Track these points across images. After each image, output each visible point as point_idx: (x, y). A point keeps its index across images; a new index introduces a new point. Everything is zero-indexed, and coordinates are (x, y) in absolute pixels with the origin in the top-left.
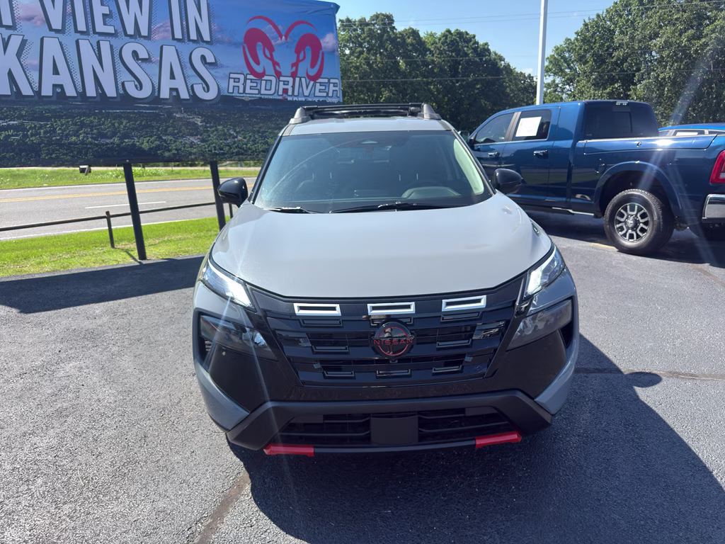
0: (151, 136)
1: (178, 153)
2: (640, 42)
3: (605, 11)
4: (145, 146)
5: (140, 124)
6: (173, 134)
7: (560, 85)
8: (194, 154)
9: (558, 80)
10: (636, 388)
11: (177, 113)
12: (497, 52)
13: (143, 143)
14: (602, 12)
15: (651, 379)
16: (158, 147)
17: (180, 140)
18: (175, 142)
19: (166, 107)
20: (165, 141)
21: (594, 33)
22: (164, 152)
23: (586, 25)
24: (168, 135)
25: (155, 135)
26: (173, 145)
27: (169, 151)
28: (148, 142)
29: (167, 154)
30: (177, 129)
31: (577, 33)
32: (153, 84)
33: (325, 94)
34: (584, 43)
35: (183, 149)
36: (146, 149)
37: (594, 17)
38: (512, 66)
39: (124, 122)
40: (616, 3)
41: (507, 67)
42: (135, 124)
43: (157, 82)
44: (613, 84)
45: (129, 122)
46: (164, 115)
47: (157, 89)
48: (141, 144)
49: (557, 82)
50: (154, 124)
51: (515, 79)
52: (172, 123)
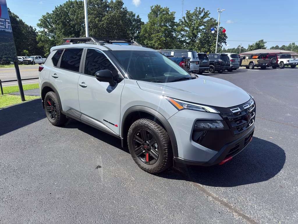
2: (80, 19)
3: (63, 4)
7: (47, 33)
9: (46, 30)
12: (14, 13)
14: (62, 4)
21: (61, 13)
23: (56, 8)
31: (53, 11)
33: (4, 27)
34: (57, 16)
37: (59, 6)
38: (24, 21)
40: (67, 2)
41: (21, 21)
44: (72, 35)
49: (46, 31)
51: (26, 27)
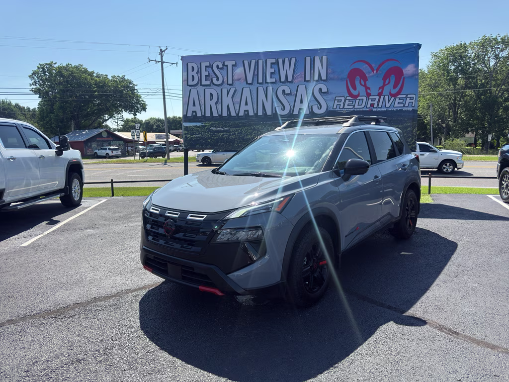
32: (290, 107)
33: (402, 105)
43: (293, 105)
47: (292, 110)
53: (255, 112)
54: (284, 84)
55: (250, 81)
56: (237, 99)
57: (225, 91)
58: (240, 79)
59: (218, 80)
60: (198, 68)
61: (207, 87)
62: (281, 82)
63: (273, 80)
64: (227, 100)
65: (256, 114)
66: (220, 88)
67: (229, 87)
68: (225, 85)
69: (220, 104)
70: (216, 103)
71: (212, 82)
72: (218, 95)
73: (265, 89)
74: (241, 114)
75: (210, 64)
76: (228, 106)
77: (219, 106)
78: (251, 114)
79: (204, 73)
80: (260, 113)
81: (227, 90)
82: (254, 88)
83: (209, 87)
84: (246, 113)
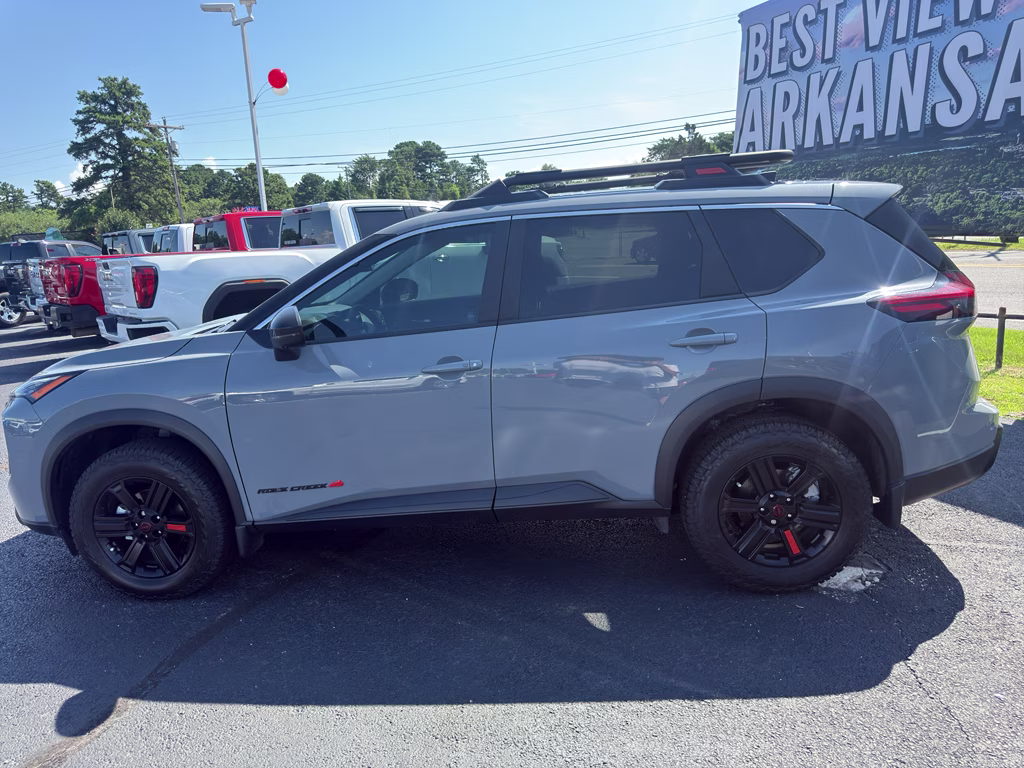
0: (952, 191)
1: (984, 221)
4: (938, 209)
5: (941, 172)
6: (989, 186)
8: (1014, 221)
10: (77, 692)
11: (1006, 144)
13: (937, 203)
15: (76, 721)
16: (957, 210)
17: (998, 196)
18: (988, 198)
19: (990, 136)
20: (972, 198)
22: (962, 218)
24: (981, 187)
25: (960, 188)
26: (982, 205)
27: (973, 215)
28: (944, 201)
29: (966, 221)
30: (998, 176)
32: (978, 96)
35: (997, 212)
36: (938, 213)
39: (921, 169)
42: (934, 172)
43: (987, 93)
45: (926, 170)
46: (982, 152)
47: (982, 106)
48: (933, 205)
50: (963, 168)
52: (994, 165)
53: (880, 128)
54: (966, 28)
55: (874, 41)
56: (840, 98)
57: (815, 80)
58: (852, 40)
59: (803, 55)
60: (767, 34)
61: (781, 79)
62: (958, 22)
63: (936, 22)
64: (818, 105)
65: (880, 134)
66: (805, 74)
67: (824, 67)
68: (819, 66)
69: (802, 118)
70: (795, 117)
71: (791, 64)
72: (800, 94)
73: (911, 54)
74: (846, 137)
75: (790, 18)
76: (818, 121)
77: (800, 121)
78: (869, 133)
79: (778, 43)
80: (891, 130)
81: (821, 77)
82: (882, 58)
83: (784, 78)
84: (857, 133)
